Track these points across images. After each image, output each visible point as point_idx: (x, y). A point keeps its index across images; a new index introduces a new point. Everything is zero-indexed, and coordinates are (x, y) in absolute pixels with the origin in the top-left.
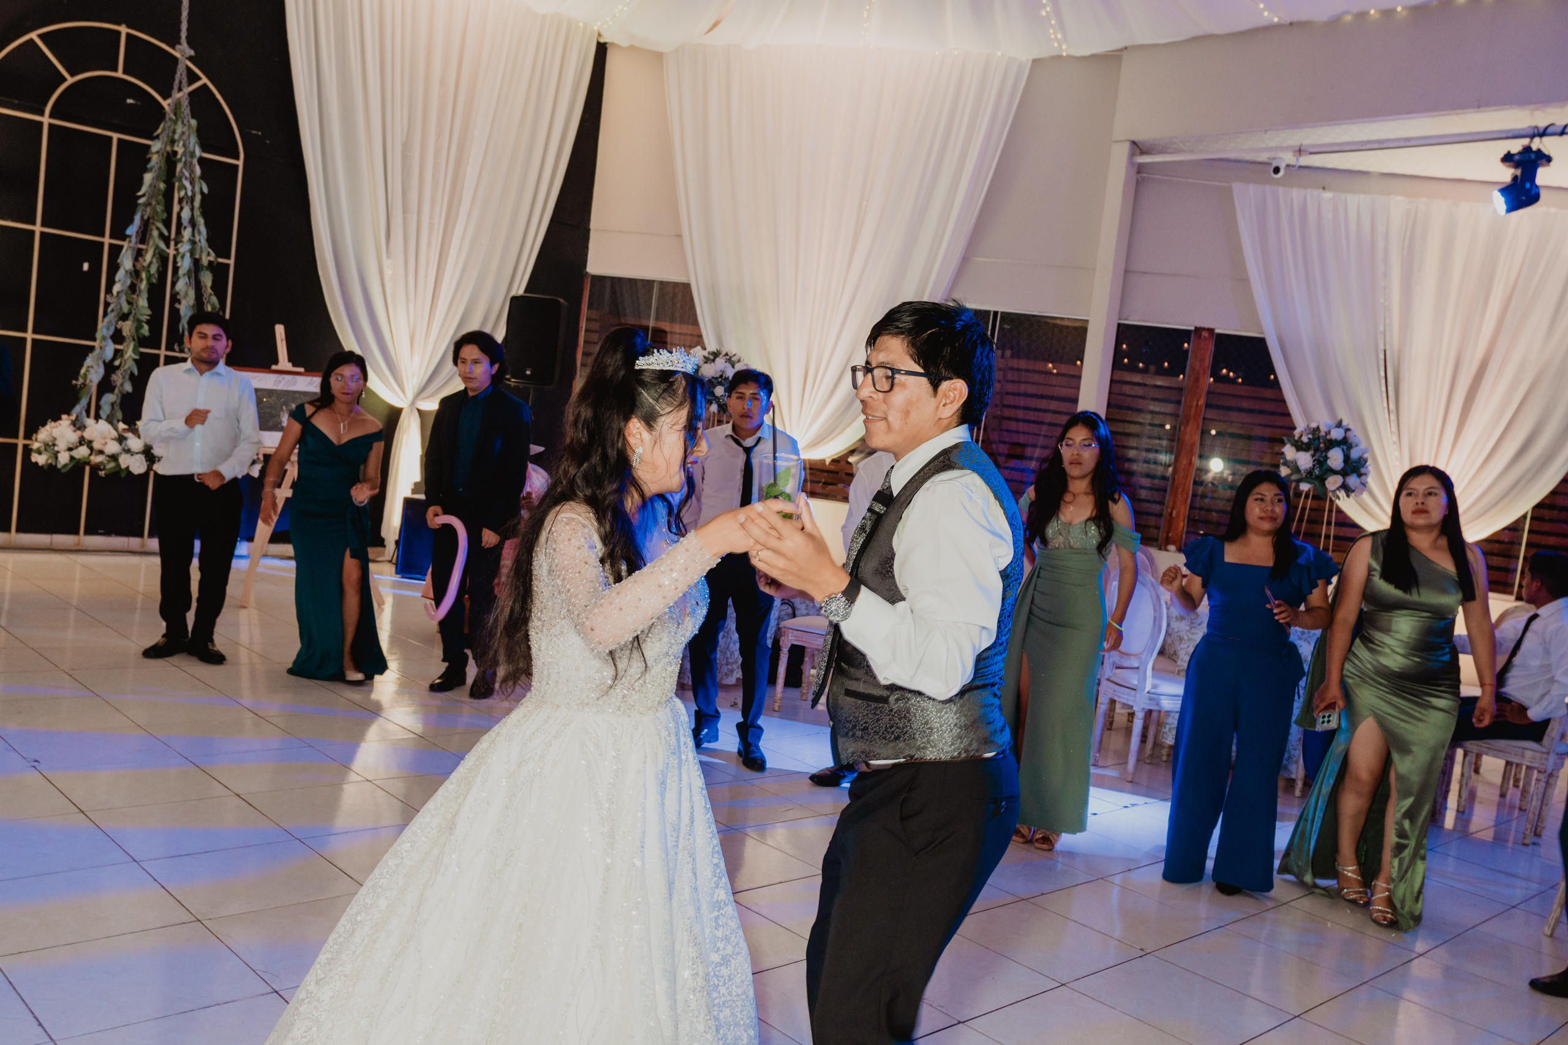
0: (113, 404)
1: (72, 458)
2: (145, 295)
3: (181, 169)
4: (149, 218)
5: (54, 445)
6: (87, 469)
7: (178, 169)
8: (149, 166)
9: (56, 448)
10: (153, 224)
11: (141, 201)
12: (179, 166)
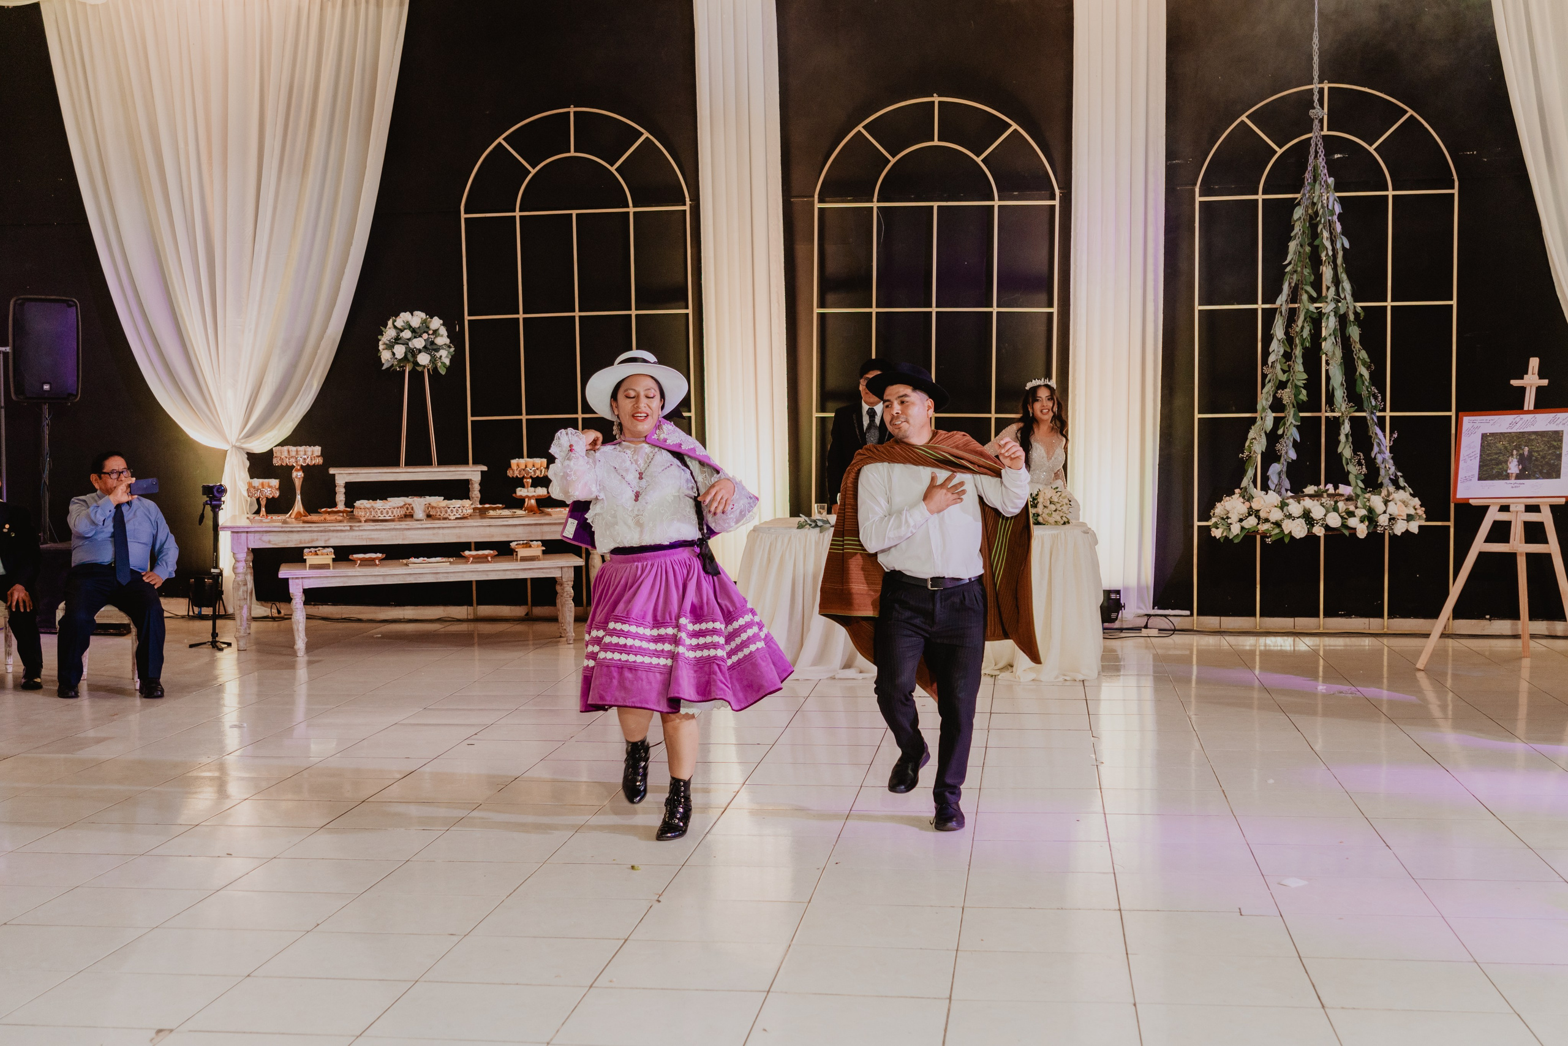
0: (1279, 474)
1: (1242, 528)
2: (1300, 361)
3: (1322, 229)
4: (1297, 285)
5: (1228, 518)
6: (1258, 537)
7: (1319, 231)
8: (1292, 234)
9: (1229, 521)
10: (1302, 289)
11: (1288, 269)
12: (1320, 227)
